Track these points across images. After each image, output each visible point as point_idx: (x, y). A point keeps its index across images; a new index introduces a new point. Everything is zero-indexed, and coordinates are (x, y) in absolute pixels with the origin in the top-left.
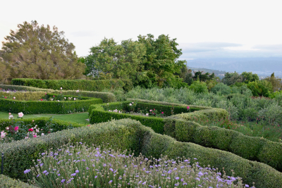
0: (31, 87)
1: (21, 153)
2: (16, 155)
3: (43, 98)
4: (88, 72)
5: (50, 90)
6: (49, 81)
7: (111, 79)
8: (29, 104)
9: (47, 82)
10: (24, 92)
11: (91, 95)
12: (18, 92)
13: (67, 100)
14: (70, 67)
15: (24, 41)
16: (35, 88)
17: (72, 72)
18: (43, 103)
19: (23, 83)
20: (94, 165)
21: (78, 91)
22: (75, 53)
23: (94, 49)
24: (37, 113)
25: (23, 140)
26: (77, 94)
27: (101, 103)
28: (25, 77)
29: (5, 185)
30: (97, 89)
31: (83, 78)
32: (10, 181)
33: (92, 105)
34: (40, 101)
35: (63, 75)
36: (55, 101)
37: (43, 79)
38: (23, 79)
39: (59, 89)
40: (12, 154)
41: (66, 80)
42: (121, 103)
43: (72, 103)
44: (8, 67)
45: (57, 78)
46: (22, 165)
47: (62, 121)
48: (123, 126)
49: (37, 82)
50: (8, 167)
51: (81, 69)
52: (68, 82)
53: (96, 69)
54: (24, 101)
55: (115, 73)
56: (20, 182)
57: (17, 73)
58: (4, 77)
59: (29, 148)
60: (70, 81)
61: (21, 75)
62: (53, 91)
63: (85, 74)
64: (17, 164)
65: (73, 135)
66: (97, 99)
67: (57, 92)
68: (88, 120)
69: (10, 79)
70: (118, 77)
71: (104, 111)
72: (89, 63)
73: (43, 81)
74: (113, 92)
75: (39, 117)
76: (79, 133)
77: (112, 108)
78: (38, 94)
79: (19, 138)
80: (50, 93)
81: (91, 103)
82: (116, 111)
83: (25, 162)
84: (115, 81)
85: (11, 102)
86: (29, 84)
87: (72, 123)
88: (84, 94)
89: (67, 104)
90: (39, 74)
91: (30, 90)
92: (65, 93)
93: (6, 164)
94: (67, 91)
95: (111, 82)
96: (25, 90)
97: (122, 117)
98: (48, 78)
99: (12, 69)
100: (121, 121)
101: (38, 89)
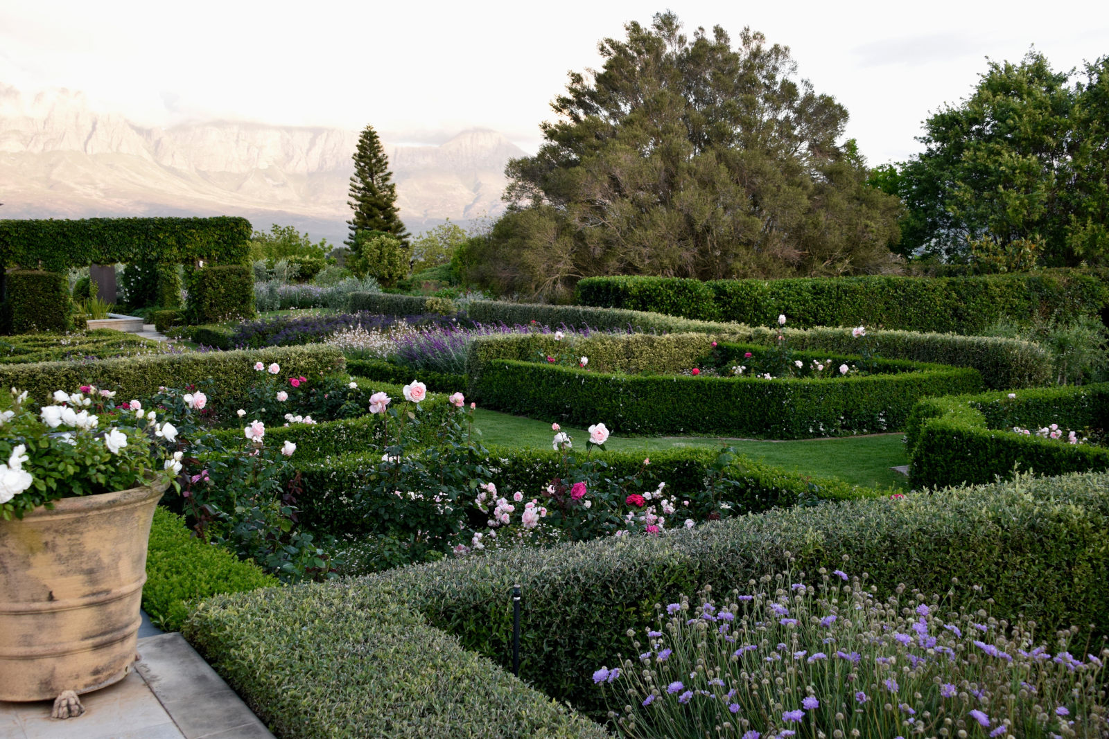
0: (652, 316)
1: (587, 596)
2: (568, 603)
3: (701, 363)
4: (915, 236)
5: (733, 325)
6: (732, 284)
7: (1035, 272)
8: (639, 388)
9: (721, 293)
10: (623, 336)
11: (926, 352)
12: (597, 334)
13: (806, 371)
14: (823, 217)
15: (626, 108)
16: (671, 319)
17: (836, 238)
18: (699, 386)
19: (617, 296)
20: (891, 684)
21: (858, 331)
22: (851, 146)
23: (944, 126)
24: (672, 431)
25: (599, 543)
26: (857, 345)
27: (975, 390)
28: (630, 269)
29: (518, 718)
30: (960, 320)
31: (892, 270)
32: (539, 705)
33: (923, 401)
34: (687, 376)
35: (794, 253)
36: (755, 378)
37: (704, 276)
38: (621, 279)
39: (772, 323)
40: (555, 595)
41: (807, 282)
42: (1083, 392)
43: (829, 389)
44: (563, 228)
45: (767, 273)
46: (591, 646)
47: (776, 469)
48: (1077, 511)
49: (681, 290)
50: (539, 650)
51: (879, 227)
52: (817, 291)
53: (956, 224)
54: (621, 376)
55: (1058, 237)
56: (574, 715)
57: (598, 252)
58: (549, 271)
59: (619, 578)
60: (825, 282)
61: (613, 263)
62: (744, 329)
63: (902, 249)
64: (573, 639)
65: (813, 536)
66: (955, 371)
67: (762, 337)
68: (904, 470)
69: (570, 281)
70: (1074, 261)
71: (985, 432)
72: (922, 194)
73: (704, 288)
74: (1042, 335)
75: (677, 446)
76: (846, 530)
77: (1035, 414)
78: (680, 344)
79: (589, 530)
80: (732, 341)
81: (924, 388)
82: (1051, 433)
83: (605, 635)
84: (1057, 277)
85: (570, 378)
86: (646, 300)
87: (821, 479)
88: (890, 347)
89: (806, 392)
90: (687, 255)
91: (647, 327)
92: (801, 343)
93: (530, 635)
94: (809, 332)
95: (1036, 285)
96: (628, 325)
97: (1078, 462)
98: (728, 274)
99: (580, 237)
100: (1070, 481)
101: (682, 321)
